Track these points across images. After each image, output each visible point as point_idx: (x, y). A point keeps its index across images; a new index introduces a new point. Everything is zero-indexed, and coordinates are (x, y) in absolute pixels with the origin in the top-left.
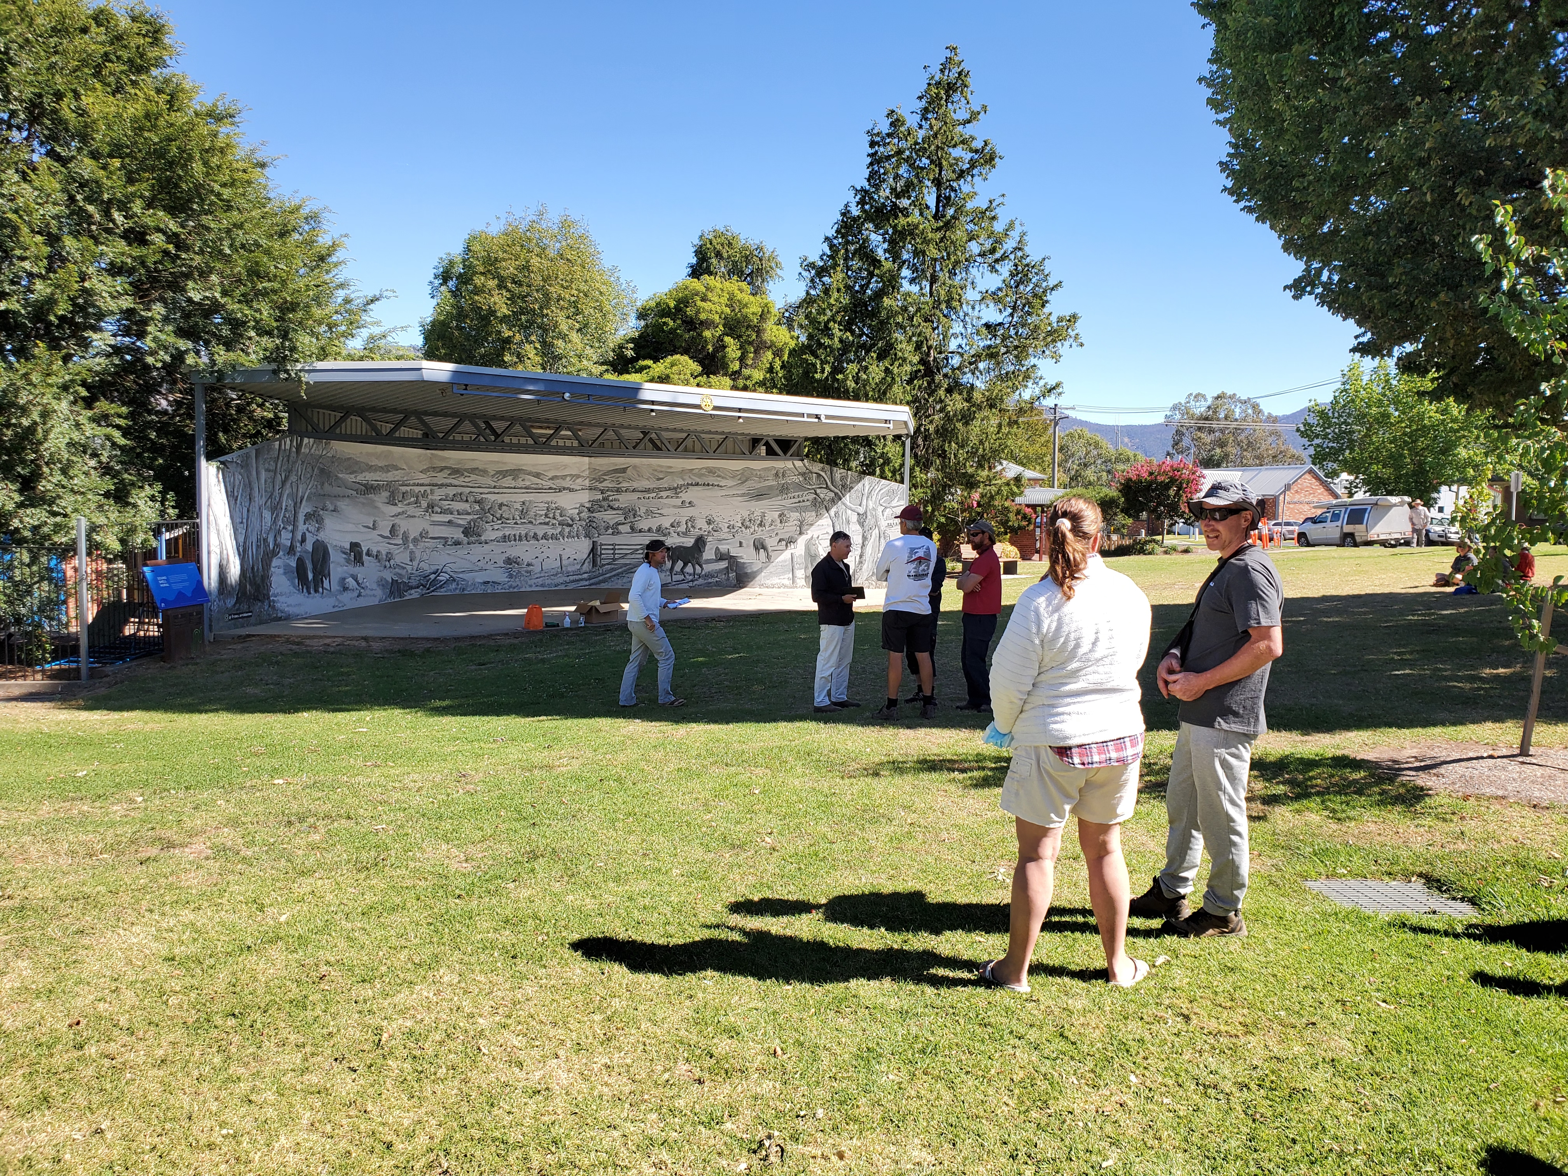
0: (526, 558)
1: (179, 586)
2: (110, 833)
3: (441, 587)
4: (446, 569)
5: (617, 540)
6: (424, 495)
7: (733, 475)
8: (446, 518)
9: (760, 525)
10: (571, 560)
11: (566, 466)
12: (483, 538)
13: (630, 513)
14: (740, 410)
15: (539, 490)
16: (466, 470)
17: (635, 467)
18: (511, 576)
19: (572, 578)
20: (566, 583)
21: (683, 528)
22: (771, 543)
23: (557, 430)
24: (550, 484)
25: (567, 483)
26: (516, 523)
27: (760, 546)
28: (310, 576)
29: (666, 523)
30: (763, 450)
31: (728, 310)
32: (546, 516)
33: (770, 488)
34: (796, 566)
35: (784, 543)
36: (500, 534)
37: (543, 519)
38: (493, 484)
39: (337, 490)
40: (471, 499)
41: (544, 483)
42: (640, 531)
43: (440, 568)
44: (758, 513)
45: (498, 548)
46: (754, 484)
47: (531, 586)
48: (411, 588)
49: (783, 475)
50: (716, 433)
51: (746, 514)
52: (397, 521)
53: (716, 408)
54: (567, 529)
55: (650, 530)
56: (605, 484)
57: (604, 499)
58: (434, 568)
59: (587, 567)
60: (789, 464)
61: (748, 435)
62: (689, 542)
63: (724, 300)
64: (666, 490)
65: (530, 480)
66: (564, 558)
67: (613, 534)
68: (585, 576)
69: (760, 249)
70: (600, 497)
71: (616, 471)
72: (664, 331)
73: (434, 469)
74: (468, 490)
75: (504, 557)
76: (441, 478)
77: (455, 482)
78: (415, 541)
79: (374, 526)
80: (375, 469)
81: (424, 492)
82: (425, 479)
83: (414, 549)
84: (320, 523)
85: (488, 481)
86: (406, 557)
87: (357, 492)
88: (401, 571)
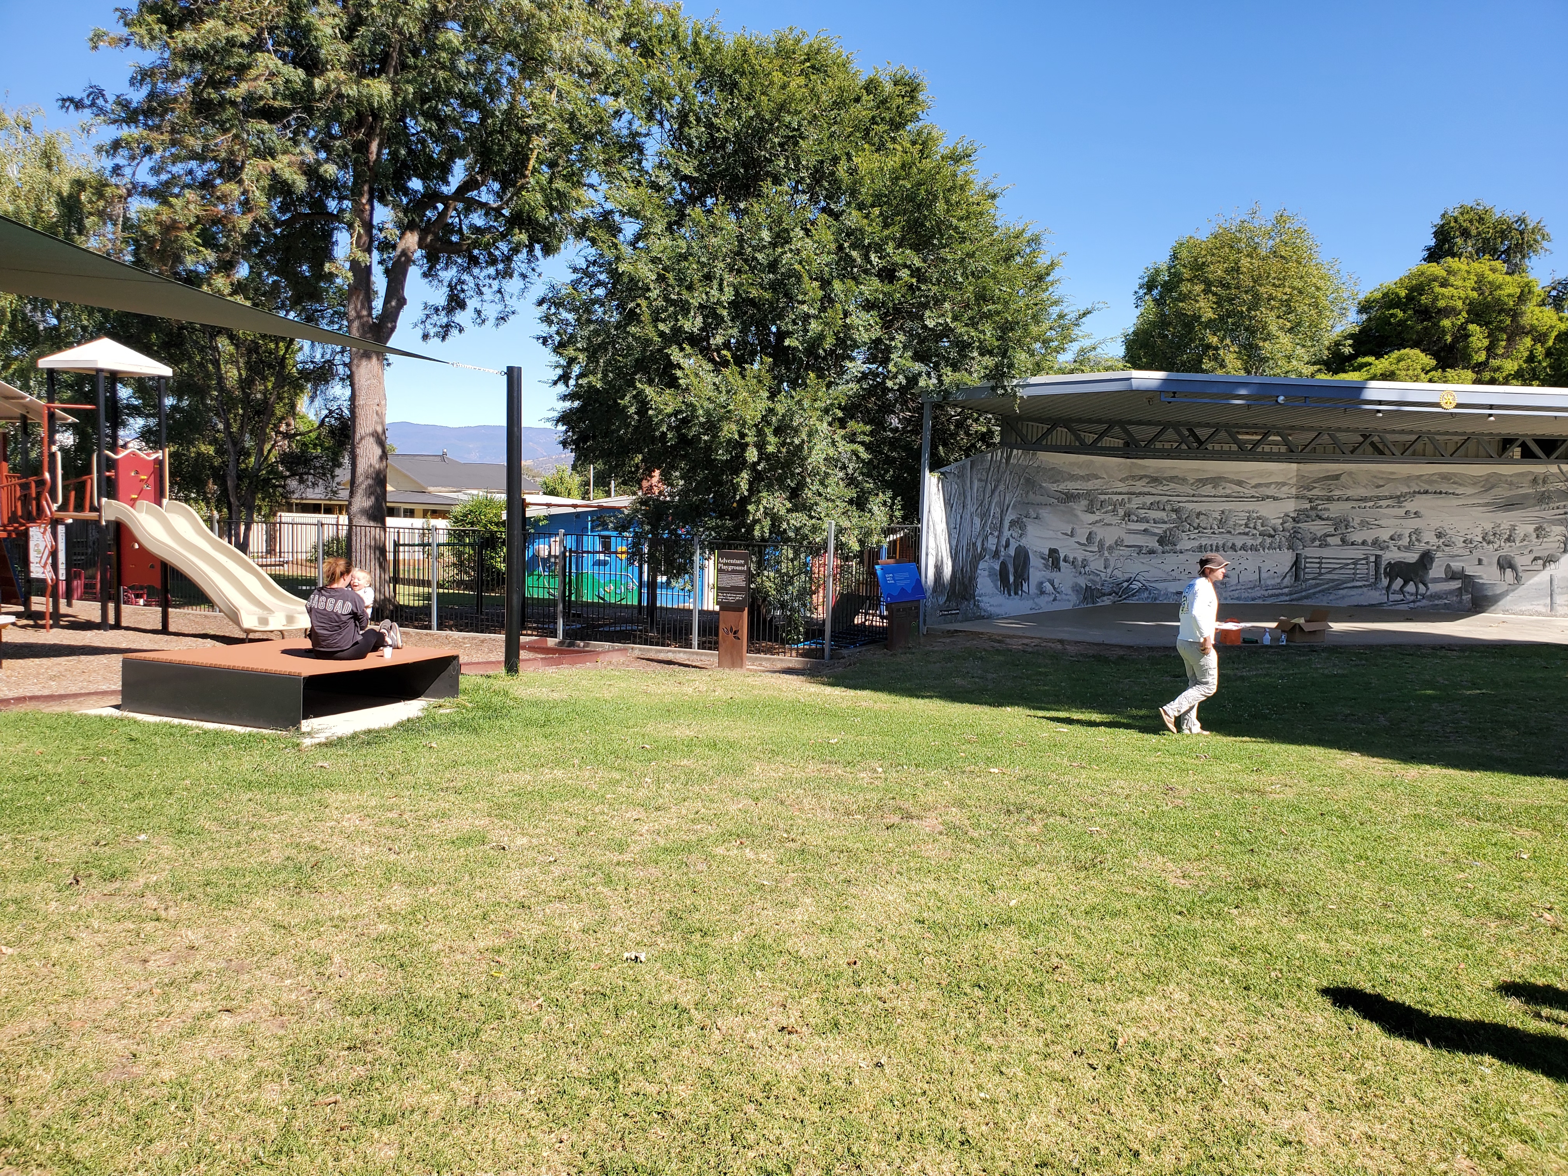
1: (900, 584)
2: (861, 797)
3: (1133, 595)
4: (1139, 578)
5: (1325, 552)
6: (1122, 503)
7: (1474, 481)
8: (1142, 526)
9: (1508, 540)
10: (1272, 572)
11: (1271, 474)
12: (1178, 548)
13: (1341, 524)
14: (1491, 407)
15: (1240, 498)
16: (1165, 479)
17: (1350, 474)
19: (1270, 592)
20: (1264, 597)
21: (1405, 541)
22: (1522, 561)
23: (1266, 435)
24: (1253, 492)
25: (1271, 491)
26: (1213, 533)
27: (1505, 564)
28: (1012, 579)
29: (1384, 535)
30: (1517, 452)
31: (1475, 294)
32: (1246, 525)
33: (1526, 496)
34: (1556, 590)
35: (1540, 562)
36: (1196, 544)
37: (1242, 529)
38: (1192, 492)
39: (1039, 499)
40: (1168, 507)
41: (1246, 491)
42: (1353, 544)
43: (1133, 576)
44: (1505, 526)
46: (1502, 492)
48: (1104, 595)
49: (1544, 482)
50: (1456, 433)
51: (1488, 526)
52: (1094, 529)
53: (1459, 406)
54: (1269, 540)
55: (1364, 543)
56: (1315, 492)
57: (1312, 508)
58: (1127, 576)
59: (1288, 581)
60: (1553, 469)
61: (1499, 434)
62: (1412, 557)
63: (1471, 283)
64: (1386, 498)
65: (1231, 489)
66: (1264, 570)
67: (1320, 546)
68: (1286, 590)
69: (1522, 220)
70: (1308, 506)
71: (1327, 478)
72: (1390, 324)
73: (1133, 477)
74: (1165, 498)
76: (1140, 486)
77: (1153, 491)
78: (1110, 548)
79: (1072, 534)
80: (1077, 478)
81: (1122, 501)
82: (1123, 487)
83: (1109, 557)
84: (1023, 529)
85: (1186, 489)
86: (1100, 564)
87: (1058, 500)
88: (1095, 578)
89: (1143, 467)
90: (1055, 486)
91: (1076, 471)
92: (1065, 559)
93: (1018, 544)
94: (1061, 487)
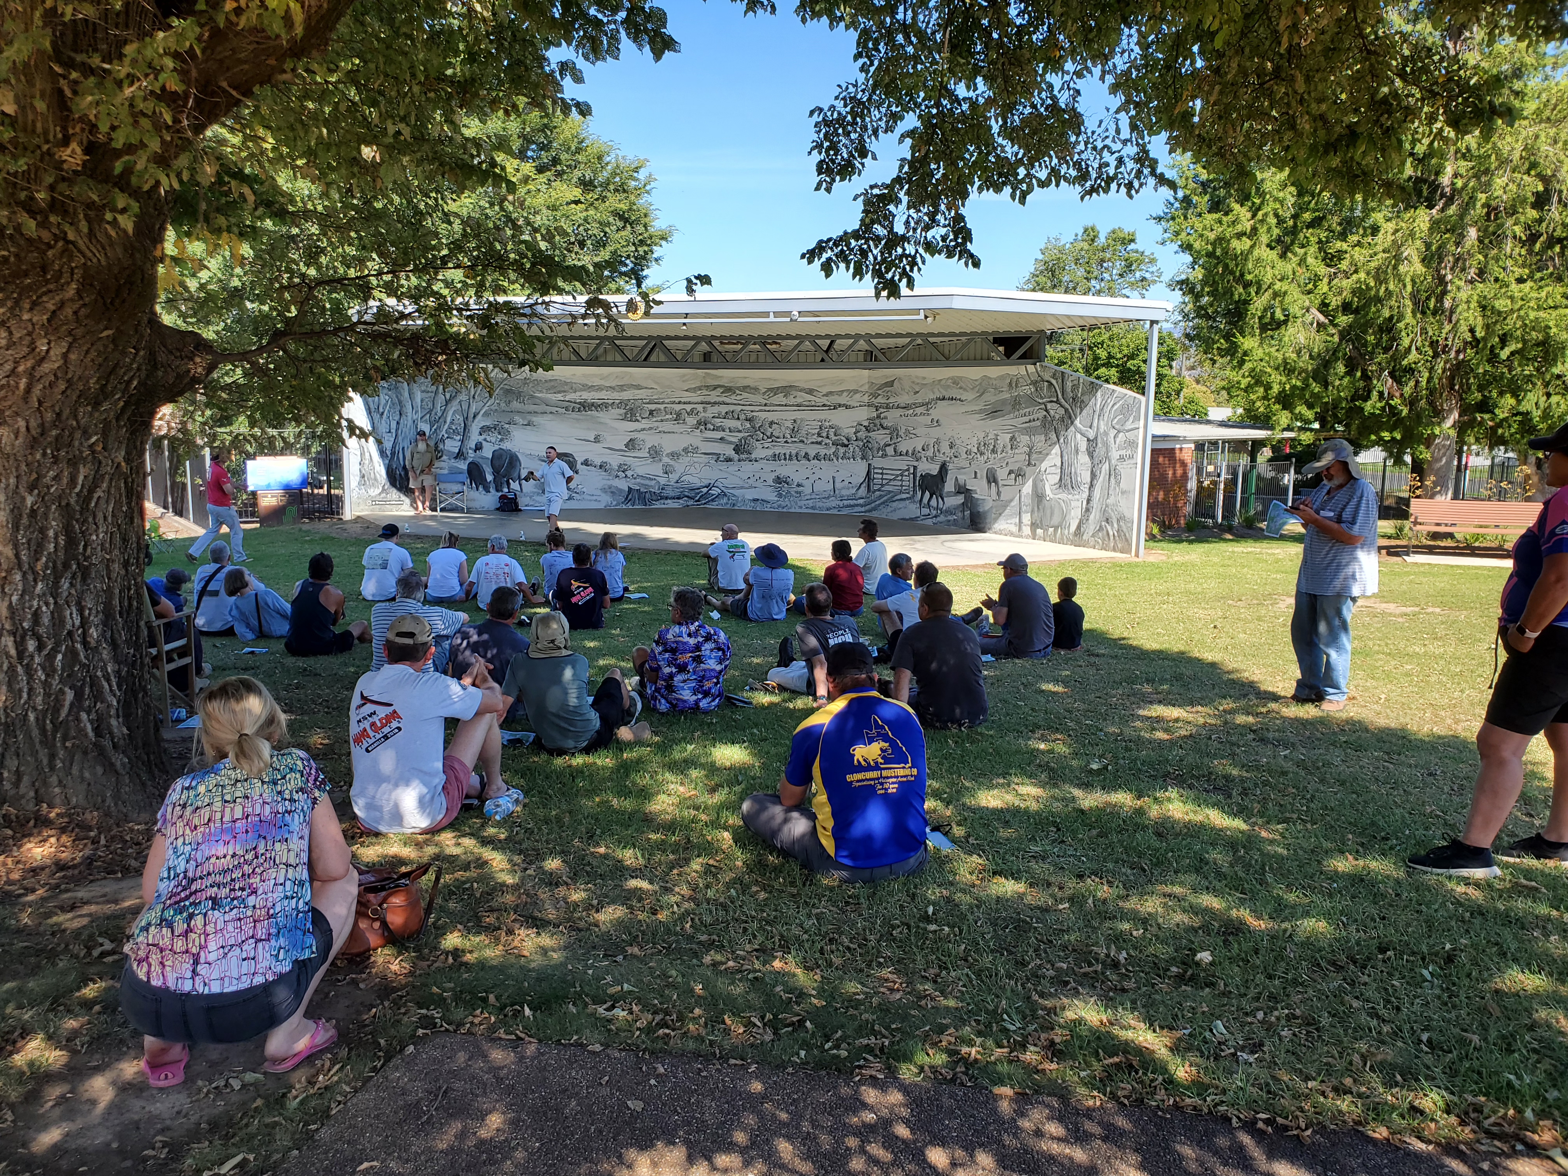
0: (796, 478)
3: (713, 500)
4: (717, 484)
5: (884, 463)
6: (695, 412)
7: (973, 386)
8: (718, 435)
10: (846, 482)
11: (843, 381)
12: (753, 456)
13: (894, 433)
15: (812, 407)
16: (738, 388)
17: (901, 380)
18: (780, 495)
19: (845, 503)
20: (839, 508)
21: (930, 453)
24: (824, 400)
25: (843, 400)
26: (787, 442)
27: (992, 479)
29: (919, 445)
32: (819, 435)
33: (1004, 402)
34: (1024, 508)
35: (1013, 476)
36: (770, 452)
37: (815, 438)
38: (764, 401)
40: (742, 417)
41: (817, 400)
42: (902, 454)
43: (713, 482)
44: (992, 435)
45: (769, 466)
47: (801, 507)
48: (667, 498)
49: (1016, 385)
51: (982, 436)
52: (639, 436)
54: (842, 450)
55: (907, 453)
56: (878, 400)
57: (878, 417)
58: (706, 482)
59: (863, 491)
60: (1020, 370)
64: (920, 405)
65: (802, 397)
66: (838, 480)
67: (882, 456)
68: (861, 501)
70: (875, 414)
71: (887, 385)
73: (707, 387)
74: (740, 408)
75: (773, 475)
76: (714, 396)
77: (727, 400)
78: (674, 455)
79: (597, 440)
80: (600, 389)
81: (692, 410)
82: (695, 397)
83: (672, 463)
84: (505, 434)
85: (759, 399)
86: (656, 469)
87: (567, 409)
88: (647, 482)
89: (717, 377)
90: (560, 397)
91: (597, 382)
92: (586, 463)
93: (497, 447)
94: (571, 396)
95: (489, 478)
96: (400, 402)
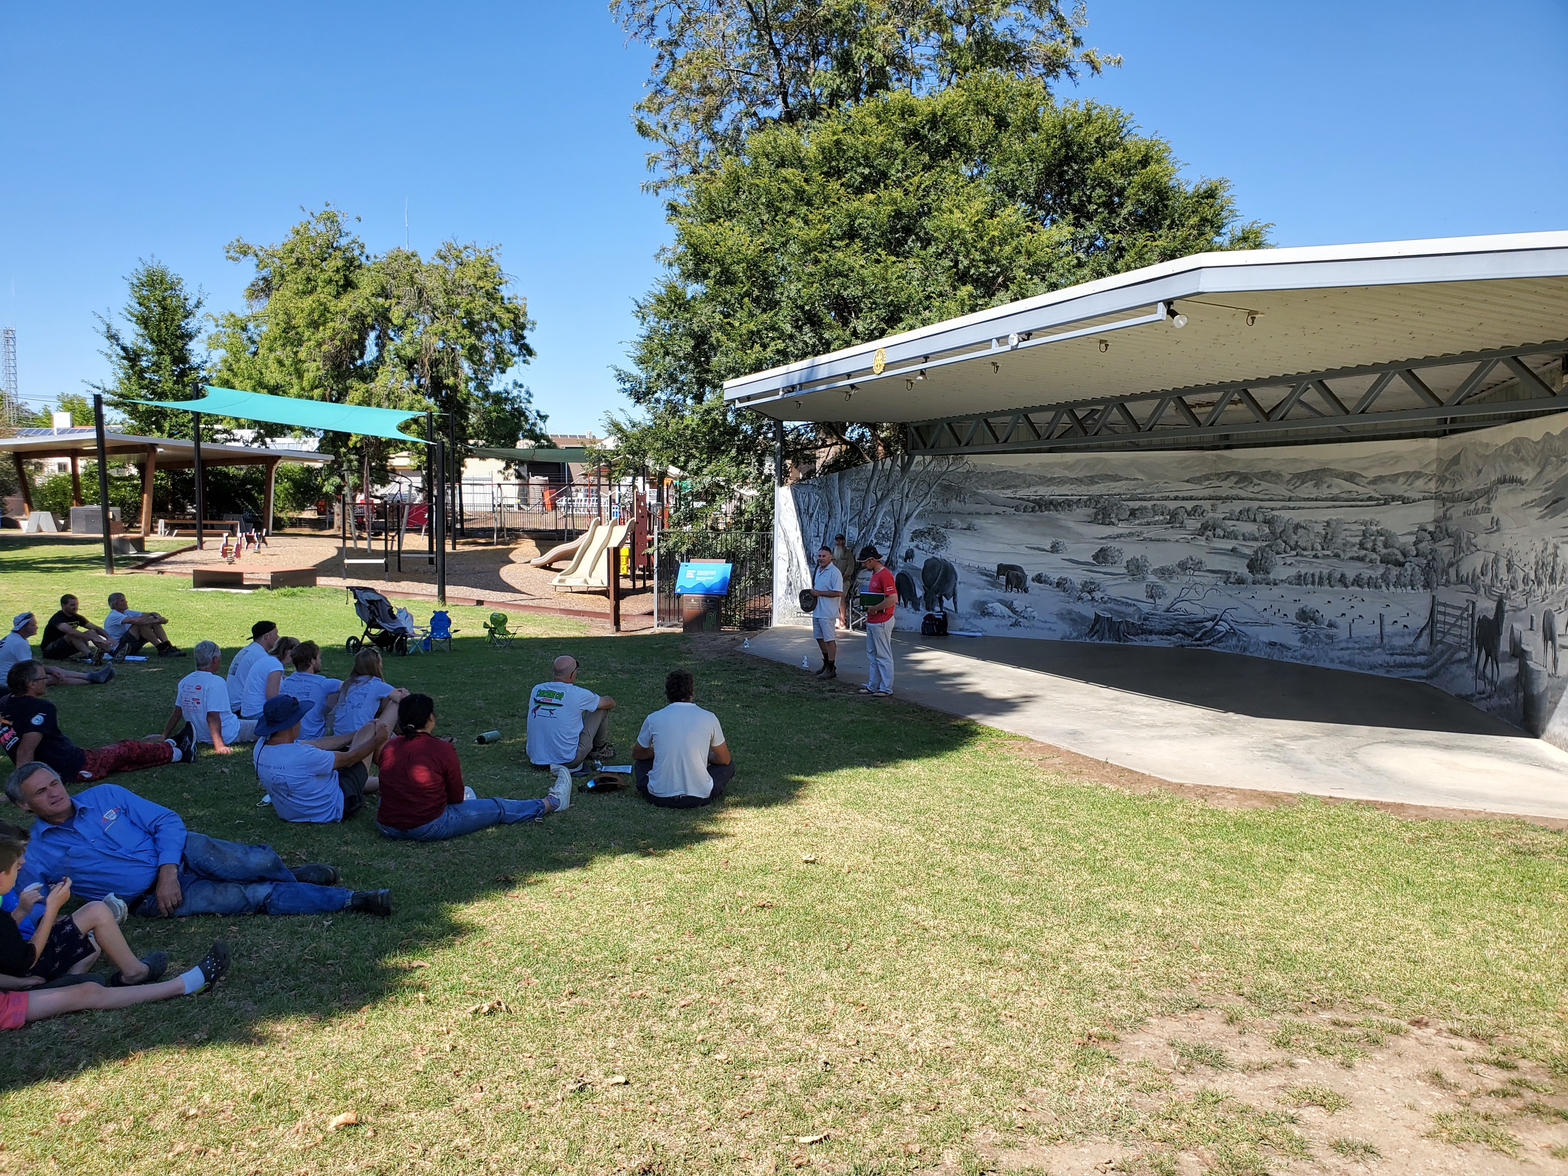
0: (1328, 613)
3: (1219, 640)
4: (1225, 616)
8: (1229, 544)
9: (1551, 578)
10: (1399, 626)
11: (1398, 458)
12: (1271, 576)
15: (1352, 501)
16: (1256, 476)
17: (1465, 451)
18: (1304, 640)
19: (1399, 659)
20: (1388, 667)
24: (1370, 491)
25: (1399, 488)
26: (1316, 556)
32: (1362, 546)
36: (1292, 572)
37: (1355, 551)
38: (1288, 494)
39: (974, 507)
40: (1260, 517)
41: (1361, 490)
43: (1219, 614)
45: (1291, 593)
47: (1332, 661)
48: (1150, 633)
51: (1540, 549)
52: (1115, 545)
54: (1395, 571)
57: (1444, 517)
58: (1211, 613)
65: (1340, 486)
66: (1388, 621)
67: (1445, 584)
68: (1421, 658)
70: (1441, 512)
73: (1217, 475)
74: (1256, 504)
75: (1296, 608)
77: (1242, 493)
78: (1163, 572)
79: (1055, 549)
80: (1062, 481)
81: (1195, 509)
82: (1198, 490)
83: (1161, 583)
84: (940, 540)
85: (1282, 490)
86: (1138, 591)
87: (1017, 509)
88: (1123, 608)
89: (1230, 461)
90: (1009, 493)
91: (1058, 473)
92: (1039, 579)
93: (930, 556)
94: (1022, 493)
95: (920, 593)
96: (830, 502)
